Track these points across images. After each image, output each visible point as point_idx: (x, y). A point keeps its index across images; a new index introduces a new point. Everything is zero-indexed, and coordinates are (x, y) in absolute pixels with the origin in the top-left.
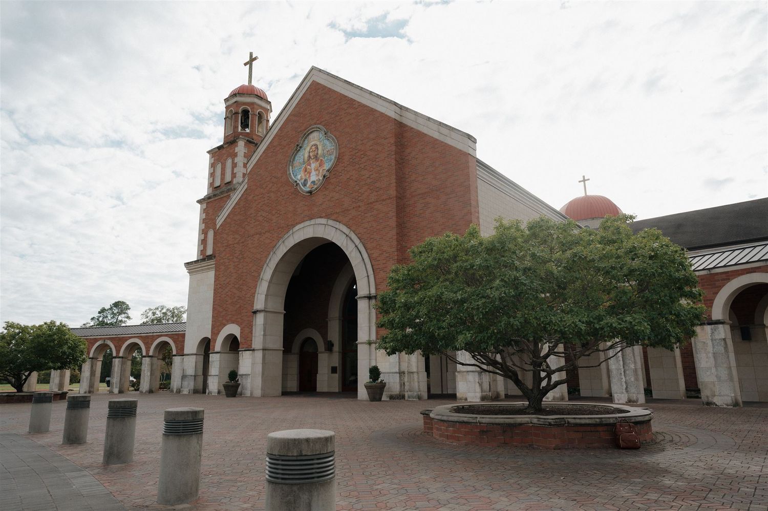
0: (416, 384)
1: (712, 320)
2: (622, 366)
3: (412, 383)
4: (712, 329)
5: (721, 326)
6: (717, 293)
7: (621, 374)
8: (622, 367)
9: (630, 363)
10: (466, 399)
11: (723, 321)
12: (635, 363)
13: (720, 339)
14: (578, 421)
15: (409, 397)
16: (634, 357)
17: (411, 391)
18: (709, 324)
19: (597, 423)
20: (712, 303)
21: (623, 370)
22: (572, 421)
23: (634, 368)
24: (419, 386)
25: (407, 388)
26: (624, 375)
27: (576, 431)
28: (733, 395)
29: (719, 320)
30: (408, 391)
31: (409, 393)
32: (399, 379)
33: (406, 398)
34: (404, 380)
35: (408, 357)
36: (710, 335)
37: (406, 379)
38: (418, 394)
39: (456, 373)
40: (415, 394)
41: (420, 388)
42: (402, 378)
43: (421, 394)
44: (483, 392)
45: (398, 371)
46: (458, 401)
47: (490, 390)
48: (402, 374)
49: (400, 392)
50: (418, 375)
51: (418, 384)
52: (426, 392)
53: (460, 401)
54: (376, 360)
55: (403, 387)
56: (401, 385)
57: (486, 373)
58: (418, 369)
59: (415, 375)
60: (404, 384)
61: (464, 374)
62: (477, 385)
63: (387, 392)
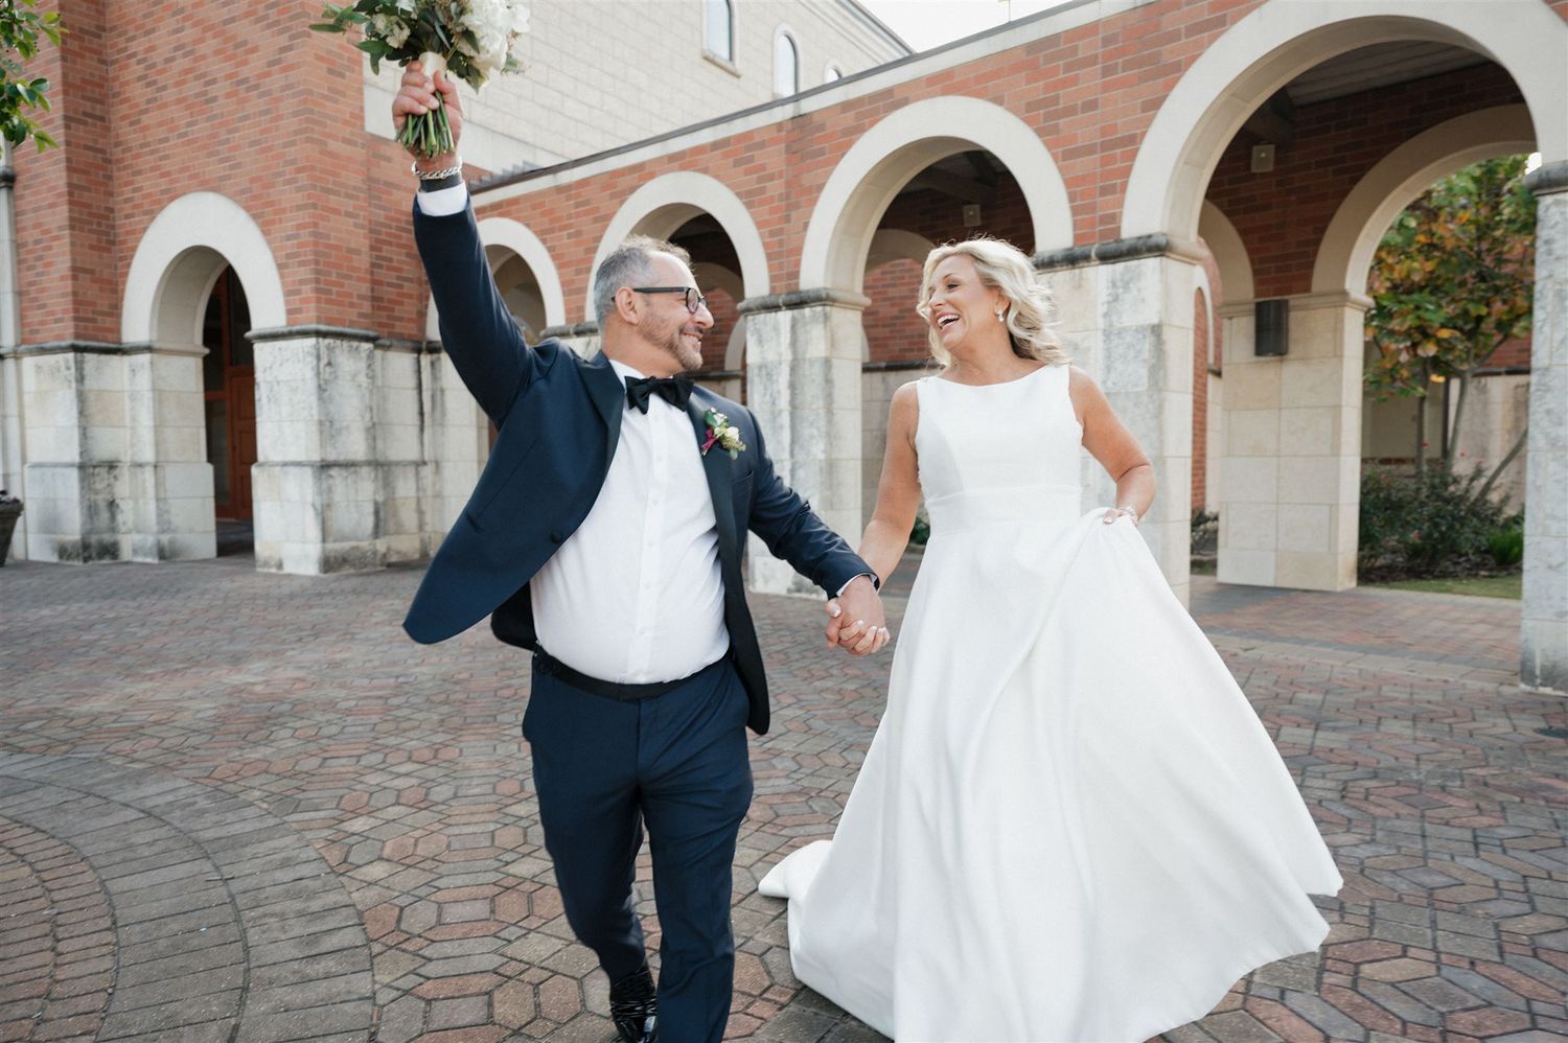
0: (151, 508)
1: (1119, 241)
2: (787, 449)
3: (141, 502)
4: (1114, 285)
5: (1150, 264)
6: (1155, 104)
8: (786, 455)
9: (812, 437)
10: (280, 566)
11: (1162, 241)
12: (831, 437)
13: (1139, 330)
15: (135, 552)
16: (830, 412)
17: (139, 532)
18: (1106, 258)
20: (1133, 156)
21: (788, 465)
23: (822, 456)
24: (161, 512)
25: (126, 516)
30: (129, 532)
31: (136, 538)
32: (82, 488)
33: (126, 554)
34: (111, 493)
35: (132, 409)
36: (1102, 309)
37: (122, 489)
38: (159, 542)
39: (254, 470)
40: (150, 540)
41: (169, 522)
42: (99, 486)
43: (171, 542)
44: (335, 541)
45: (77, 459)
46: (259, 570)
47: (377, 531)
48: (97, 470)
49: (83, 539)
50: (156, 474)
51: (158, 507)
52: (205, 532)
53: (265, 570)
54: (21, 417)
55: (105, 515)
56: (91, 511)
57: (356, 472)
58: (157, 452)
59: (149, 475)
60: (112, 505)
61: (278, 470)
62: (311, 514)
63: (51, 532)
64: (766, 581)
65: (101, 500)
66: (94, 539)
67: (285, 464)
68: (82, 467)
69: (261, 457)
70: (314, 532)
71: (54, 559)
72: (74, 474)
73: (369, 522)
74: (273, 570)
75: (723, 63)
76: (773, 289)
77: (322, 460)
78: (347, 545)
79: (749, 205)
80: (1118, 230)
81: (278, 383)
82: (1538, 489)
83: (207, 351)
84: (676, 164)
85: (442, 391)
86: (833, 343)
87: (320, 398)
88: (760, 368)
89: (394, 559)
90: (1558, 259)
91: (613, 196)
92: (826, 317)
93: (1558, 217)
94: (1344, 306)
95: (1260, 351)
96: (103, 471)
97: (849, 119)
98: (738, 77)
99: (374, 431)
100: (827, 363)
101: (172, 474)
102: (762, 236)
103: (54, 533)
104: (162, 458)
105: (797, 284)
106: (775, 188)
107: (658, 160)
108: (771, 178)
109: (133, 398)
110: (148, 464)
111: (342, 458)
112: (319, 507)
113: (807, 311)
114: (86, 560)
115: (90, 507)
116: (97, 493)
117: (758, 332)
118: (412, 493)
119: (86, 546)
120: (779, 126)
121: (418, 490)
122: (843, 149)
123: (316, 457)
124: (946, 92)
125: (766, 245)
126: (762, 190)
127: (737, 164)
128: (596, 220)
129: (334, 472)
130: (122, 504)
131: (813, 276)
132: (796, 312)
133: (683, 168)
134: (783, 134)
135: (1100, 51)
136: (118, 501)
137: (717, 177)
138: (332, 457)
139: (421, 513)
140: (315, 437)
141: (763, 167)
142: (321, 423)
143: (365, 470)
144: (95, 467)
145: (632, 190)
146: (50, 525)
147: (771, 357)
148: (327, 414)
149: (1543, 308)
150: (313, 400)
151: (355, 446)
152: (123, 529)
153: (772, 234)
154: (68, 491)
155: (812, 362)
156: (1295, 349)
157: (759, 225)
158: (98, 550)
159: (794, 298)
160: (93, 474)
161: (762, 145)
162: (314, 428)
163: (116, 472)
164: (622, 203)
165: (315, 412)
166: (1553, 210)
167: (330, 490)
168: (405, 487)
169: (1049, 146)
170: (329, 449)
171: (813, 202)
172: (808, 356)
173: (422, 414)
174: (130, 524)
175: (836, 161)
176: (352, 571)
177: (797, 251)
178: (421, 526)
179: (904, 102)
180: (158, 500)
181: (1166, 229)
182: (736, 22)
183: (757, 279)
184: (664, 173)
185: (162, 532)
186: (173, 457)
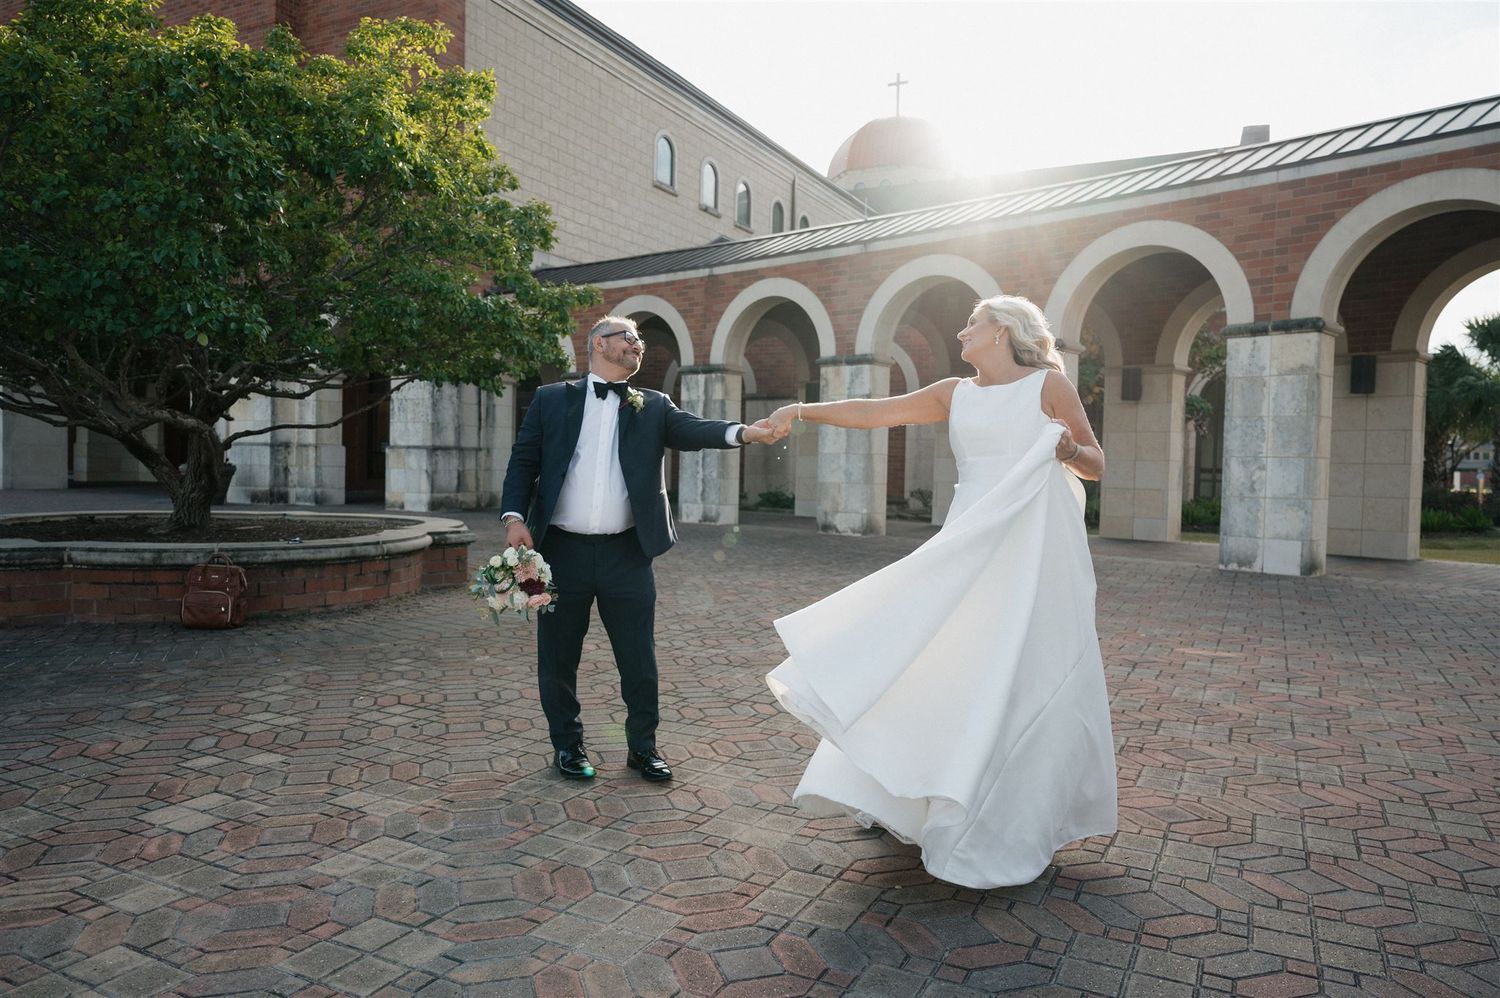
0: (312, 471)
1: (854, 355)
3: (305, 468)
4: (852, 375)
5: (866, 367)
6: (869, 296)
10: (402, 506)
11: (870, 357)
14: (94, 557)
15: (298, 499)
17: (301, 486)
18: (850, 362)
19: (146, 562)
20: (860, 317)
22: (78, 556)
24: (318, 475)
25: (294, 477)
26: (703, 466)
27: (94, 583)
28: (865, 511)
29: (866, 355)
30: (295, 486)
31: (299, 490)
32: (271, 458)
33: (292, 500)
34: (287, 462)
35: (301, 411)
36: (847, 385)
37: (293, 459)
38: (316, 493)
39: (387, 451)
40: (310, 491)
41: (322, 481)
42: (280, 457)
43: (322, 493)
44: (438, 492)
45: (269, 441)
47: (460, 487)
48: (280, 448)
49: (272, 486)
50: (316, 453)
51: (316, 471)
52: (340, 488)
53: (392, 509)
55: (282, 475)
56: (275, 473)
57: (449, 453)
58: (317, 438)
59: (312, 453)
60: (286, 469)
61: (403, 451)
62: (424, 477)
63: (246, 485)
64: (688, 516)
65: (281, 465)
66: (276, 489)
67: (409, 447)
68: (272, 446)
69: (391, 443)
70: (425, 485)
71: (248, 502)
72: (268, 450)
73: (455, 482)
74: (397, 509)
75: (667, 189)
76: (696, 362)
77: (433, 446)
78: (443, 495)
79: (684, 317)
80: (853, 350)
81: (406, 400)
84: (644, 290)
85: (494, 406)
86: (726, 392)
87: (434, 410)
88: (688, 403)
89: (466, 505)
91: (609, 303)
92: (723, 380)
96: (282, 448)
97: (737, 281)
98: (676, 196)
99: (459, 430)
100: (723, 402)
101: (325, 452)
102: (691, 334)
103: (250, 486)
104: (319, 442)
105: (708, 361)
106: (699, 310)
107: (635, 287)
108: (697, 304)
109: (301, 405)
110: (310, 445)
111: (443, 444)
112: (430, 473)
113: (713, 375)
114: (271, 503)
115: (275, 471)
116: (279, 462)
117: (687, 384)
118: (474, 467)
119: (271, 493)
120: (702, 279)
121: (477, 465)
122: (734, 295)
123: (429, 443)
124: (783, 275)
125: (692, 339)
126: (691, 311)
127: (678, 295)
129: (439, 452)
130: (291, 470)
131: (717, 356)
132: (708, 375)
133: (648, 293)
134: (704, 283)
136: (290, 467)
137: (667, 300)
138: (438, 444)
139: (477, 479)
140: (429, 432)
141: (692, 299)
142: (433, 424)
143: (454, 452)
144: (278, 447)
145: (620, 301)
146: (248, 480)
147: (694, 397)
148: (436, 419)
150: (429, 411)
151: (449, 438)
152: (290, 484)
153: (696, 334)
154: (263, 460)
155: (715, 402)
157: (690, 329)
158: (278, 496)
159: (707, 368)
160: (278, 451)
161: (692, 287)
162: (429, 427)
163: (289, 449)
165: (430, 417)
167: (436, 463)
168: (470, 464)
169: (826, 308)
170: (436, 439)
171: (718, 320)
172: (714, 398)
173: (480, 420)
174: (295, 482)
175: (730, 301)
177: (710, 344)
178: (477, 488)
179: (762, 277)
180: (317, 467)
181: (873, 352)
182: (676, 160)
183: (687, 356)
184: (638, 294)
185: (318, 487)
186: (325, 441)
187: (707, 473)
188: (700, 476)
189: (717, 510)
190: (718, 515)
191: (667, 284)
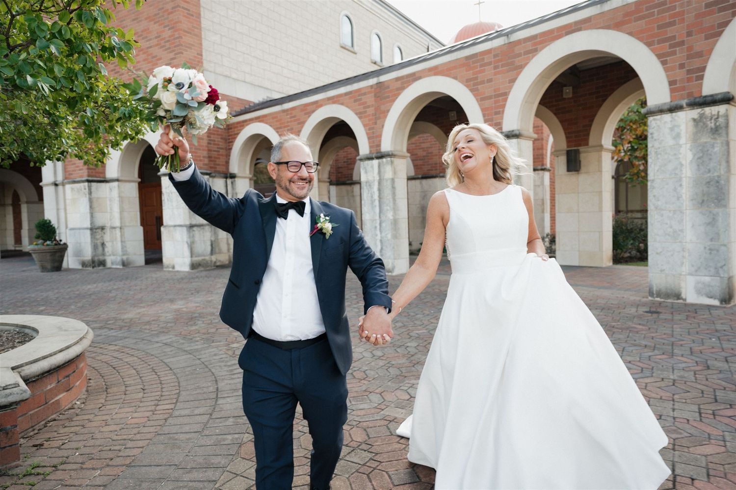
0: (119, 244)
2: (378, 215)
3: (115, 243)
6: (513, 81)
7: (376, 227)
8: (377, 218)
9: (388, 210)
10: (173, 267)
11: (517, 133)
12: (395, 209)
15: (112, 263)
16: (394, 200)
17: (114, 255)
20: (506, 100)
21: (378, 222)
23: (391, 218)
24: (123, 247)
25: (109, 249)
26: (380, 229)
30: (110, 255)
31: (113, 258)
32: (92, 238)
33: (109, 264)
34: (103, 240)
35: (110, 205)
37: (107, 237)
38: (122, 259)
39: (162, 229)
40: (119, 259)
41: (126, 251)
42: (98, 237)
43: (127, 259)
44: (196, 257)
45: (89, 226)
46: (165, 269)
47: (212, 252)
48: (97, 230)
49: (93, 257)
50: (121, 232)
51: (122, 245)
52: (140, 255)
53: (167, 269)
54: (65, 209)
55: (100, 249)
56: (95, 247)
57: (203, 228)
58: (121, 223)
59: (118, 232)
60: (103, 244)
61: (172, 228)
62: (186, 246)
63: (78, 256)
65: (99, 242)
66: (96, 259)
67: (175, 226)
68: (91, 229)
69: (165, 223)
70: (187, 253)
71: (80, 267)
72: (88, 232)
73: (209, 249)
74: (171, 269)
75: (349, 49)
76: (371, 152)
77: (191, 224)
78: (200, 258)
79: (360, 118)
80: (502, 128)
81: (172, 193)
82: (652, 225)
83: (140, 180)
84: (331, 101)
85: (236, 194)
86: (395, 172)
88: (366, 182)
89: (218, 264)
90: (655, 140)
91: (305, 114)
92: (392, 162)
93: (654, 125)
94: (601, 151)
95: (569, 170)
96: (99, 231)
97: (398, 84)
98: (356, 53)
100: (393, 180)
101: (128, 232)
102: (366, 130)
103: (80, 256)
104: (123, 225)
105: (380, 149)
106: (371, 111)
107: (323, 100)
108: (369, 107)
109: (110, 200)
110: (117, 227)
111: (198, 223)
112: (189, 243)
113: (384, 160)
114: (93, 267)
115: (95, 246)
116: (97, 240)
117: (365, 168)
119: (93, 262)
120: (372, 86)
122: (397, 96)
123: (188, 223)
124: (436, 74)
125: (367, 134)
126: (365, 112)
127: (355, 101)
128: (299, 124)
129: (195, 229)
130: (107, 244)
131: (386, 145)
132: (380, 160)
133: (334, 103)
134: (373, 89)
135: (493, 60)
136: (105, 243)
137: (347, 106)
138: (194, 222)
139: (228, 245)
140: (187, 215)
141: (365, 103)
143: (207, 228)
144: (96, 229)
145: (313, 111)
146: (78, 253)
147: (370, 178)
149: (651, 158)
152: (107, 254)
153: (370, 129)
154: (86, 239)
155: (387, 180)
156: (583, 169)
157: (365, 125)
158: (98, 263)
159: (379, 155)
160: (96, 232)
161: (365, 94)
163: (105, 231)
164: (309, 116)
166: (653, 122)
167: (193, 236)
168: (222, 234)
169: (475, 96)
170: (193, 219)
171: (386, 117)
172: (385, 178)
174: (110, 253)
175: (394, 101)
176: (203, 269)
177: (380, 136)
179: (420, 78)
180: (122, 242)
181: (519, 128)
182: (354, 30)
183: (364, 147)
184: (326, 104)
185: (124, 255)
186: (127, 224)
187: (383, 234)
188: (379, 237)
189: (392, 264)
190: (394, 268)
191: (346, 94)
